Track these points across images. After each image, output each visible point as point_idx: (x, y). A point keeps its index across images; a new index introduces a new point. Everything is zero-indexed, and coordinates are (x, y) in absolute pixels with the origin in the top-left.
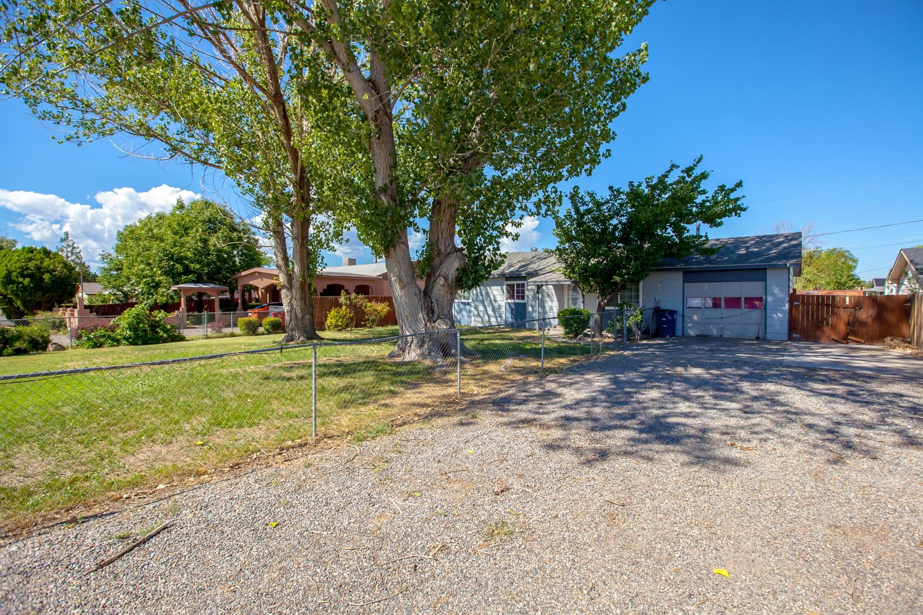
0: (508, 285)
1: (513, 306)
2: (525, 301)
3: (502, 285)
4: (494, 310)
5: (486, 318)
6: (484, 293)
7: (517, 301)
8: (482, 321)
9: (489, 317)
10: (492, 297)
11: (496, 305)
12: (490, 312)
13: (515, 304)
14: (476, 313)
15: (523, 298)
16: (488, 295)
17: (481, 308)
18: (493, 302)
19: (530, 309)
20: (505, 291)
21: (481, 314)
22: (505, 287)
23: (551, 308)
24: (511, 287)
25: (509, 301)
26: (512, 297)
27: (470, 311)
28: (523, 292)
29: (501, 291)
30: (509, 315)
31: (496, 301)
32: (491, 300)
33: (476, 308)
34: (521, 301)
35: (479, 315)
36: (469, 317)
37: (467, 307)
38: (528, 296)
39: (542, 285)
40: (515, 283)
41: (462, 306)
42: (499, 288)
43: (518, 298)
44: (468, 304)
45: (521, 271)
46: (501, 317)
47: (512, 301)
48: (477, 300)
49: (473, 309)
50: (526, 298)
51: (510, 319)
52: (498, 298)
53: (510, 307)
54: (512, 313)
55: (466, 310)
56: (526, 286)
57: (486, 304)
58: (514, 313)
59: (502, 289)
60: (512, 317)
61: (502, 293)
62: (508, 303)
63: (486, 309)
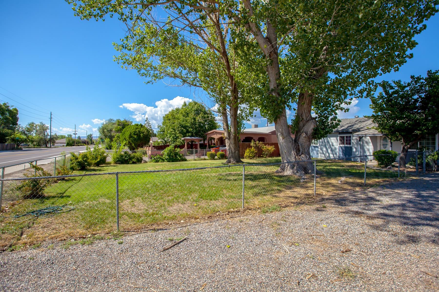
0: (340, 137)
1: (344, 148)
2: (351, 146)
3: (337, 137)
4: (332, 150)
5: (327, 155)
6: (326, 141)
8: (325, 156)
9: (329, 154)
10: (331, 143)
11: (333, 148)
12: (329, 151)
14: (321, 152)
15: (350, 144)
16: (328, 142)
17: (324, 149)
18: (331, 146)
19: (354, 150)
20: (339, 140)
21: (324, 153)
22: (338, 138)
23: (368, 150)
24: (343, 138)
25: (341, 145)
27: (318, 151)
28: (350, 140)
29: (336, 140)
30: (341, 153)
31: (333, 145)
32: (330, 145)
33: (321, 149)
34: (349, 146)
36: (318, 154)
37: (316, 149)
38: (353, 143)
39: (363, 137)
40: (345, 135)
41: (314, 148)
42: (335, 138)
43: (347, 144)
44: (317, 147)
45: (348, 129)
46: (336, 154)
47: (343, 145)
48: (322, 145)
49: (319, 150)
50: (352, 144)
51: (342, 156)
52: (334, 144)
53: (342, 149)
55: (315, 150)
56: (352, 137)
57: (327, 147)
58: (344, 152)
59: (337, 139)
60: (343, 155)
61: (337, 141)
62: (341, 147)
63: (327, 150)
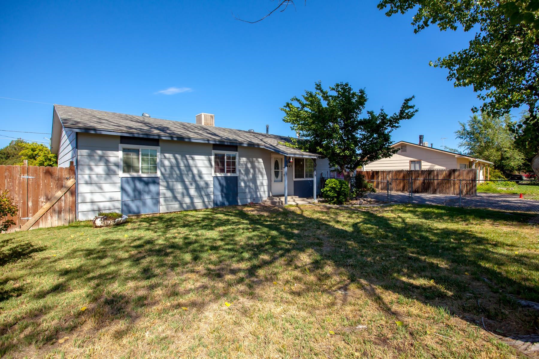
0: (216, 155)
1: (224, 183)
3: (207, 154)
4: (198, 188)
5: (187, 200)
6: (182, 165)
7: (229, 175)
8: (181, 204)
9: (191, 198)
10: (195, 171)
11: (202, 184)
12: (192, 191)
13: (226, 178)
14: (169, 194)
15: (234, 171)
16: (189, 167)
17: (179, 187)
18: (197, 178)
19: (243, 184)
20: (213, 163)
21: (179, 196)
22: (213, 157)
24: (220, 160)
25: (218, 175)
26: (222, 171)
27: (158, 194)
28: (234, 164)
29: (207, 163)
30: (219, 193)
31: (201, 177)
32: (193, 175)
33: (169, 188)
34: (233, 175)
35: (175, 198)
36: (157, 203)
37: (153, 188)
38: (240, 171)
40: (226, 153)
41: (139, 186)
42: (204, 158)
43: (227, 171)
44: (155, 182)
46: (208, 195)
47: (223, 175)
48: (169, 175)
49: (162, 189)
50: (238, 173)
52: (204, 171)
53: (220, 184)
54: (222, 191)
55: (149, 192)
56: (237, 158)
57: (186, 180)
58: (225, 190)
59: (210, 160)
60: (222, 196)
61: (209, 165)
62: (217, 177)
63: (186, 188)
